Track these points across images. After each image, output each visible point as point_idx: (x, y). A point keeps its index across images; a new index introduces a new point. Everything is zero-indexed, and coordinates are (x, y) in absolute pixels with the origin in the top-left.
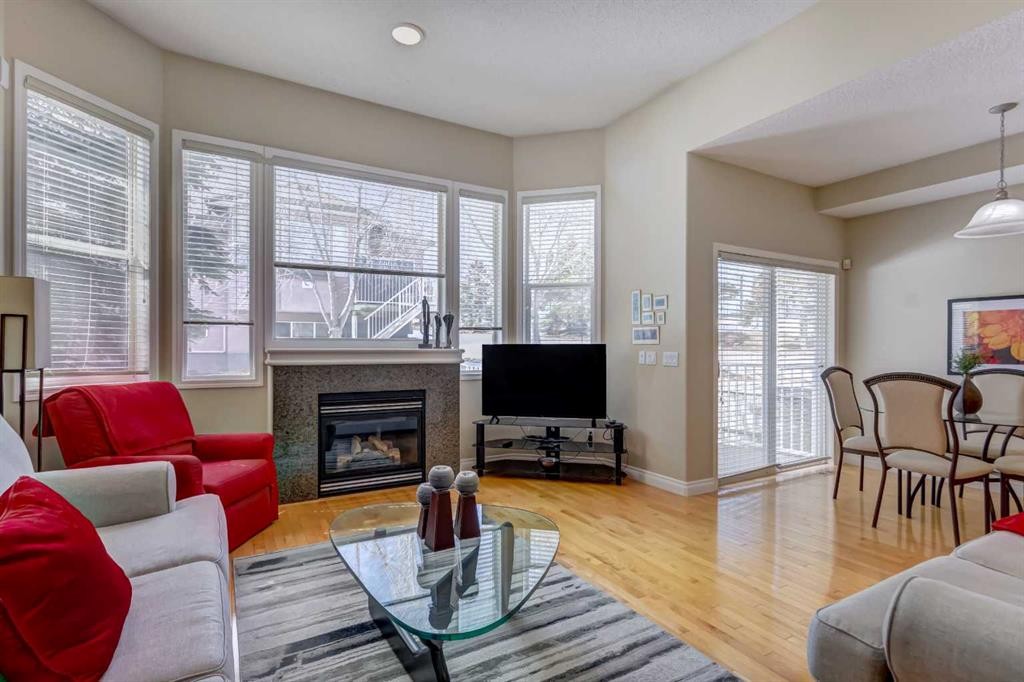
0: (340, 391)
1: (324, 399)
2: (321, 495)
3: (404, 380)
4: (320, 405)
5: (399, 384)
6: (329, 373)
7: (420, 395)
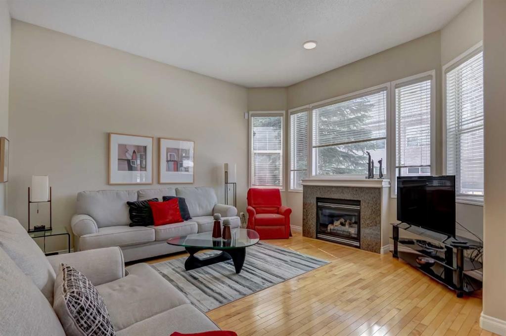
0: (323, 197)
1: (319, 200)
2: (317, 238)
3: (349, 194)
4: (317, 202)
5: (347, 196)
6: (319, 189)
7: (358, 203)
